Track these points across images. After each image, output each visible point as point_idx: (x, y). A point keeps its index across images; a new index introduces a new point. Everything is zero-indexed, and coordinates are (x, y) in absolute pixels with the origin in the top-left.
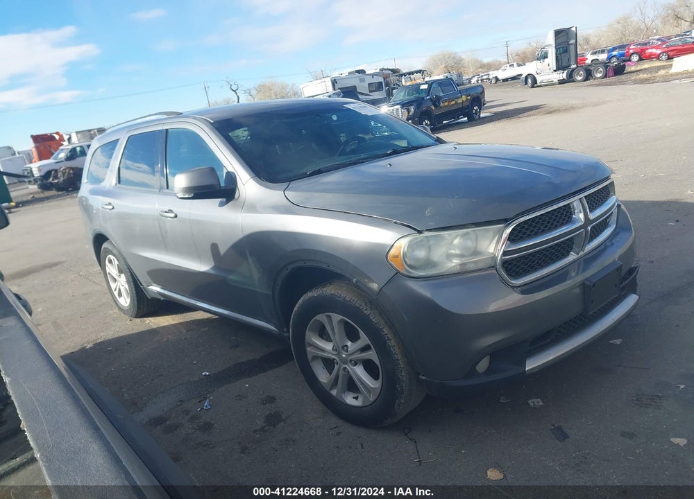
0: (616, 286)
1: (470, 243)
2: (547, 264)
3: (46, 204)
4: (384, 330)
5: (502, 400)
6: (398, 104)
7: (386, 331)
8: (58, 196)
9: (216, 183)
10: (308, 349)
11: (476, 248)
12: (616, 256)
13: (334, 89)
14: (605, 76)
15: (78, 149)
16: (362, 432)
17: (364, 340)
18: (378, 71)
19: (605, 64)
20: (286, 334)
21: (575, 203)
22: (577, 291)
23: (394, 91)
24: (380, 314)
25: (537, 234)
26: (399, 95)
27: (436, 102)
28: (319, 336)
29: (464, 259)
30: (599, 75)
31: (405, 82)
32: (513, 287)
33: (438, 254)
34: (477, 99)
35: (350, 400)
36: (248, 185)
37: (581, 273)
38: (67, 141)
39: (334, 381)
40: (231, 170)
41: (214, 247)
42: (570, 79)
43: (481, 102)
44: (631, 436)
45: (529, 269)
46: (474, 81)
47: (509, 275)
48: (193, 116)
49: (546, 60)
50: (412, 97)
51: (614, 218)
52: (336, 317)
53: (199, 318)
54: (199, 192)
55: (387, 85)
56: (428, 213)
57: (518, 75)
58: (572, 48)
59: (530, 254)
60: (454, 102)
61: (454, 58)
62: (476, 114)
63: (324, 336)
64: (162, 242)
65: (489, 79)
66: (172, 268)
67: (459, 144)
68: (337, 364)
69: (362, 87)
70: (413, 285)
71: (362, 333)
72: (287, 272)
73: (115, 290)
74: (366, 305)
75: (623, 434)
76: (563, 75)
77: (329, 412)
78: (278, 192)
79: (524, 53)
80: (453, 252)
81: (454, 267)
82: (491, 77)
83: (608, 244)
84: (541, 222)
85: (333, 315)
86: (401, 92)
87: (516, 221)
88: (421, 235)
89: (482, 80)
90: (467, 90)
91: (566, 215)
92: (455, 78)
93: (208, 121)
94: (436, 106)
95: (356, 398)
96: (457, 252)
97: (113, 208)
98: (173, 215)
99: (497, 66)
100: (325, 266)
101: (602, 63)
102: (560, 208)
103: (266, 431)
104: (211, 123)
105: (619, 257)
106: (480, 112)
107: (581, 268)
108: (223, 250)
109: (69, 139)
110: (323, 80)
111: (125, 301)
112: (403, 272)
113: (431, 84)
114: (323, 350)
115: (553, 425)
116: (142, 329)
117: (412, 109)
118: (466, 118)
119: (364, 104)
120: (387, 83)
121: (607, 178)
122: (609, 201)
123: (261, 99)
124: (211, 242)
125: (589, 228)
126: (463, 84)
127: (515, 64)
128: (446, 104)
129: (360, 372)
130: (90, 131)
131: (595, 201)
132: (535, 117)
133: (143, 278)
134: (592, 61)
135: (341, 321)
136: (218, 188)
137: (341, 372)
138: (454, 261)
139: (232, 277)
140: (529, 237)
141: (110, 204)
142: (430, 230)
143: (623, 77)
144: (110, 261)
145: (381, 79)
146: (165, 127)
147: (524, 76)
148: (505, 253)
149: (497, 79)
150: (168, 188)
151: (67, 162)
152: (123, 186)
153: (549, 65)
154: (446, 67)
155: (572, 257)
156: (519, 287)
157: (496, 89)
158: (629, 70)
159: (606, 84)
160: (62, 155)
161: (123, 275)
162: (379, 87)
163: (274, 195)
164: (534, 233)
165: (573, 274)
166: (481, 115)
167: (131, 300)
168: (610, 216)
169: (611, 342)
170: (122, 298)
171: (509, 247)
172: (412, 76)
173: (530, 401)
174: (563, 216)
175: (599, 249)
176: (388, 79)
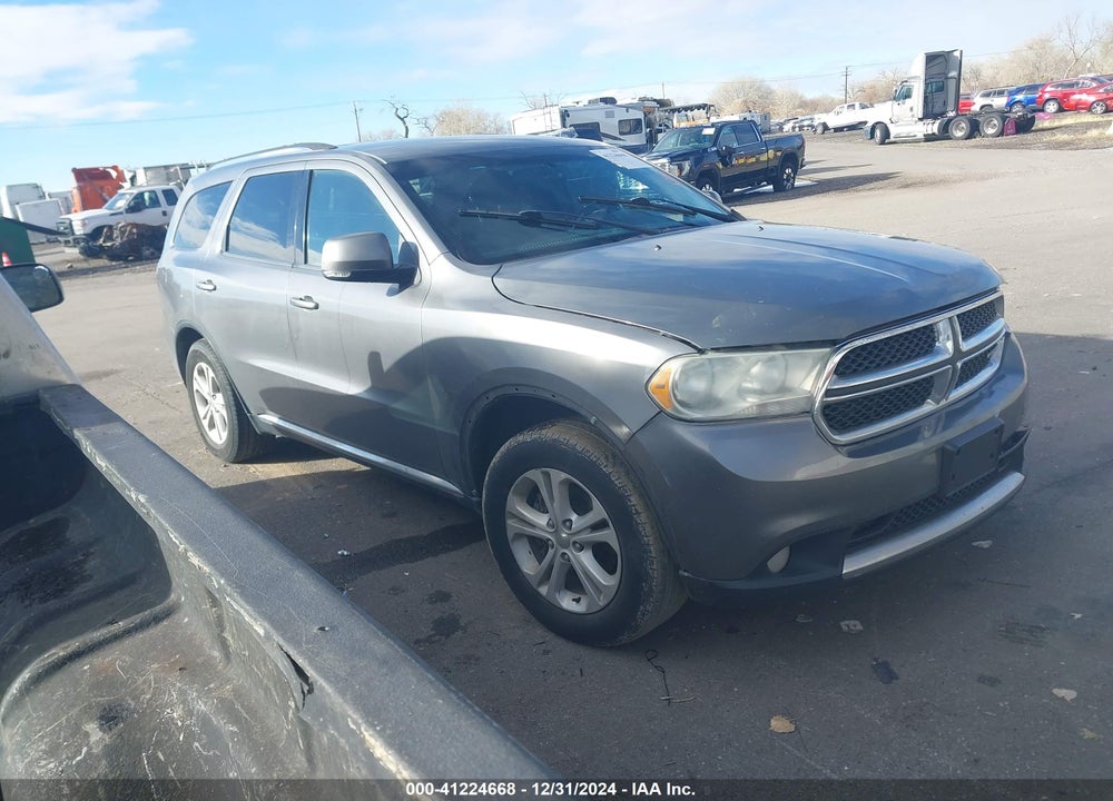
0: (992, 456)
1: (776, 374)
2: (890, 414)
3: (92, 280)
4: (632, 499)
5: (801, 619)
6: (664, 156)
7: (634, 500)
8: (109, 269)
9: (387, 258)
10: (509, 522)
11: (784, 382)
12: (996, 411)
13: (564, 126)
14: (1002, 133)
15: (146, 196)
16: (583, 652)
17: (598, 511)
18: (636, 101)
19: (1003, 115)
20: (474, 499)
21: (941, 324)
22: (932, 460)
23: (660, 136)
24: (627, 473)
25: (879, 367)
26: (667, 142)
27: (726, 156)
28: (528, 502)
29: (764, 398)
30: (991, 131)
31: (678, 122)
32: (836, 446)
33: (724, 388)
34: (792, 158)
35: (567, 602)
36: (436, 266)
37: (941, 432)
38: (129, 181)
39: (545, 573)
40: (410, 239)
41: (374, 358)
42: (944, 134)
43: (797, 160)
44: (993, 682)
45: (861, 420)
46: (787, 127)
47: (830, 426)
48: (352, 151)
49: (907, 100)
50: (687, 147)
51: (998, 353)
52: (558, 476)
53: (335, 469)
54: (359, 272)
55: (649, 125)
56: (716, 322)
57: (860, 123)
58: (952, 85)
59: (865, 397)
60: (754, 160)
61: (759, 89)
62: (788, 181)
63: (535, 504)
64: (290, 346)
65: (812, 126)
66: (300, 387)
67: (766, 223)
68: (553, 547)
69: (609, 126)
70: (682, 431)
71: (596, 502)
72: (487, 402)
73: (205, 418)
74: (607, 458)
75: (981, 679)
76: (933, 127)
77: (533, 620)
78: (483, 278)
79: (873, 87)
80: (749, 385)
81: (748, 408)
82: (815, 124)
83: (984, 391)
84: (887, 349)
85: (553, 472)
86: (670, 136)
87: (849, 345)
88: (703, 356)
89: (801, 128)
90: (777, 140)
91: (923, 342)
92: (758, 120)
93: (378, 161)
94: (725, 164)
95: (578, 601)
96: (756, 386)
97: (215, 289)
98: (312, 305)
99: (828, 107)
100: (548, 396)
101: (997, 111)
102: (917, 330)
103: (433, 642)
104: (383, 165)
105: (1001, 412)
106: (794, 178)
107: (941, 424)
108: (387, 363)
109: (133, 179)
110: (547, 110)
111: (219, 436)
112: (669, 410)
113: (720, 128)
114: (533, 526)
115: (875, 659)
116: (243, 480)
117: (687, 166)
118: (771, 187)
119: (621, 151)
120: (648, 123)
121: (994, 290)
122: (994, 324)
123: (443, 133)
124: (370, 350)
125: (959, 365)
126: (769, 132)
127: (857, 104)
128: (742, 161)
129: (586, 560)
130: (166, 167)
131: (973, 323)
132: (881, 192)
133: (252, 401)
134: (982, 107)
135: (563, 482)
136: (389, 266)
137: (558, 560)
138: (749, 400)
139: (398, 406)
140: (867, 371)
141: (210, 282)
142: (717, 350)
143: (1029, 136)
144: (201, 372)
145: (640, 115)
146: (309, 167)
147: (870, 124)
148: (828, 393)
149: (825, 127)
150: (306, 262)
151: (129, 215)
152: (231, 255)
153: (911, 109)
154: (745, 102)
155: (929, 406)
156: (844, 445)
157: (824, 143)
158: (1040, 126)
159: (1002, 147)
160: (122, 204)
161: (219, 396)
162: (635, 126)
163: (475, 282)
164: (874, 365)
165: (927, 434)
166: (797, 184)
167: (229, 434)
168: (992, 348)
169: (974, 544)
170: (214, 432)
171: (835, 383)
172: (689, 113)
173: (842, 624)
174: (921, 343)
175: (972, 397)
176: (650, 116)
